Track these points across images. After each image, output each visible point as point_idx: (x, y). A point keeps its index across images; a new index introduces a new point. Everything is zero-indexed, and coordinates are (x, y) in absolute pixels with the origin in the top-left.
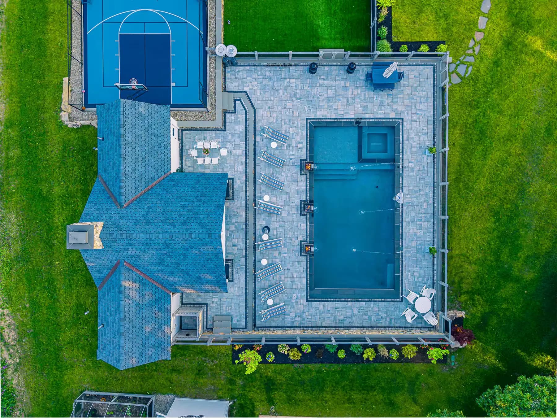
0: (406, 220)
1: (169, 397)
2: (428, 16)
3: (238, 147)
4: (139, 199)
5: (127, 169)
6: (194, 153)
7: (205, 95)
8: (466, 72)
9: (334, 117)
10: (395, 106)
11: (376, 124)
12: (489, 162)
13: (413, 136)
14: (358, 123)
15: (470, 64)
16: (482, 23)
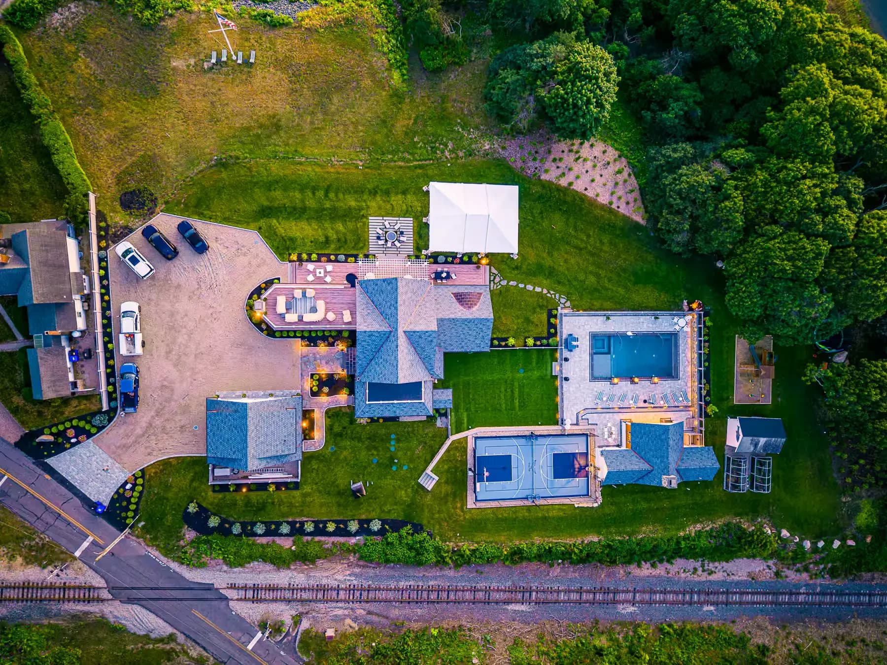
1: (726, 448)
2: (534, 318)
3: (605, 417)
4: (648, 462)
6: (610, 440)
7: (583, 434)
8: (565, 298)
9: (588, 368)
10: (584, 338)
11: (592, 346)
12: (610, 287)
13: (598, 327)
14: (592, 355)
15: (560, 297)
16: (538, 289)
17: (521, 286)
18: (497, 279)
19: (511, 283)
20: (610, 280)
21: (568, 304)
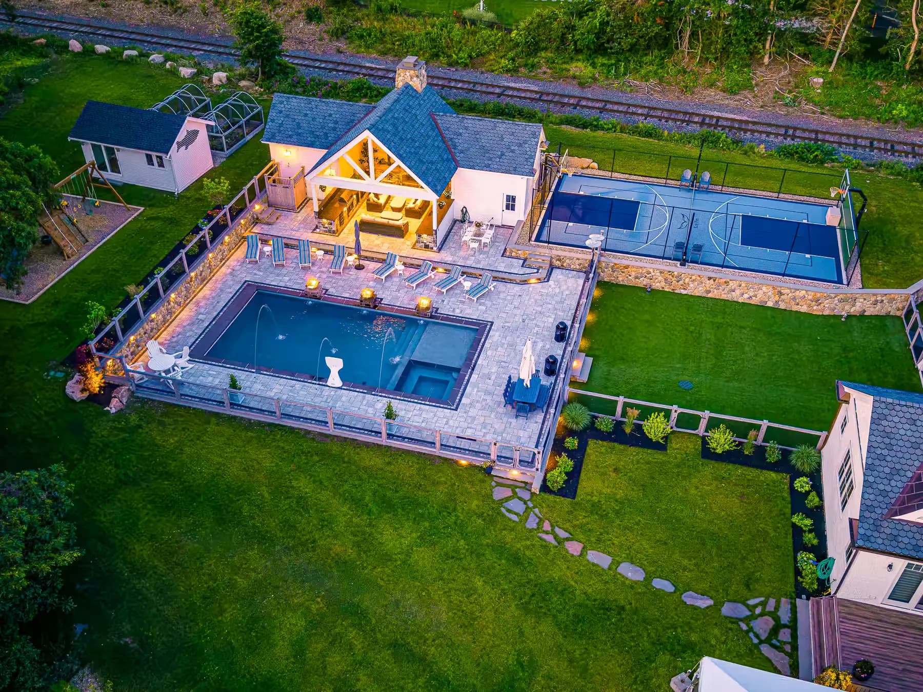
0: (298, 385)
2: (623, 490)
3: (478, 261)
5: (469, 121)
8: (509, 511)
9: (487, 345)
10: (478, 405)
11: (458, 383)
13: (424, 415)
14: (466, 367)
15: (525, 517)
16: (599, 559)
17: (666, 586)
18: (763, 626)
19: (704, 603)
20: (326, 523)
21: (499, 493)
